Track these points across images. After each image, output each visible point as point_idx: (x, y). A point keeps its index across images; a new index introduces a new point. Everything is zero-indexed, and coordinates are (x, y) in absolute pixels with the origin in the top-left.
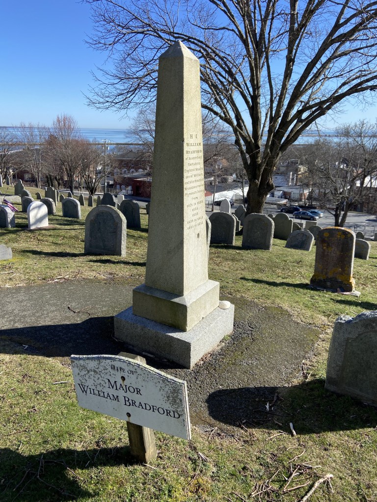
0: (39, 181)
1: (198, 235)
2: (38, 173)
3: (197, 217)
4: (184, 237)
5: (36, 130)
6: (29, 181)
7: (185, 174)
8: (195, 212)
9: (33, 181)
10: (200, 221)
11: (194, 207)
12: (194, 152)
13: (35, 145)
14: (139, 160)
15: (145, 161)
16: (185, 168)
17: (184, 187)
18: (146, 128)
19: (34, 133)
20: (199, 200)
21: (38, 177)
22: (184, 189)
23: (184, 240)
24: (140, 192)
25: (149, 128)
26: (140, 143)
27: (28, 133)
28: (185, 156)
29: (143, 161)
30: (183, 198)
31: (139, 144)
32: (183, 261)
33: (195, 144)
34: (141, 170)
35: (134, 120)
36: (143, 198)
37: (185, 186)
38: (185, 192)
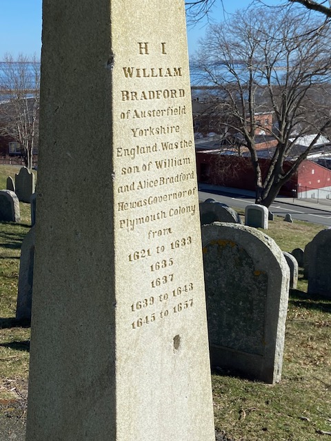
0: (30, 156)
1: (177, 340)
2: (30, 142)
3: (172, 286)
4: (118, 355)
5: (30, 67)
6: (17, 155)
7: (119, 163)
8: (161, 273)
9: (21, 155)
10: (181, 298)
11: (156, 258)
12: (154, 94)
13: (26, 92)
14: (206, 117)
15: (217, 117)
16: (118, 141)
17: (116, 201)
18: (223, 57)
19: (27, 73)
20: (177, 236)
21: (30, 147)
22: (116, 208)
23: (118, 363)
24: (208, 175)
25: (228, 59)
26: (211, 84)
27: (16, 72)
28: (119, 105)
29: (213, 118)
30: (113, 233)
31: (207, 88)
32: (115, 428)
33: (157, 72)
34: (212, 134)
35: (200, 43)
36: (211, 187)
37: (119, 197)
38: (119, 215)
